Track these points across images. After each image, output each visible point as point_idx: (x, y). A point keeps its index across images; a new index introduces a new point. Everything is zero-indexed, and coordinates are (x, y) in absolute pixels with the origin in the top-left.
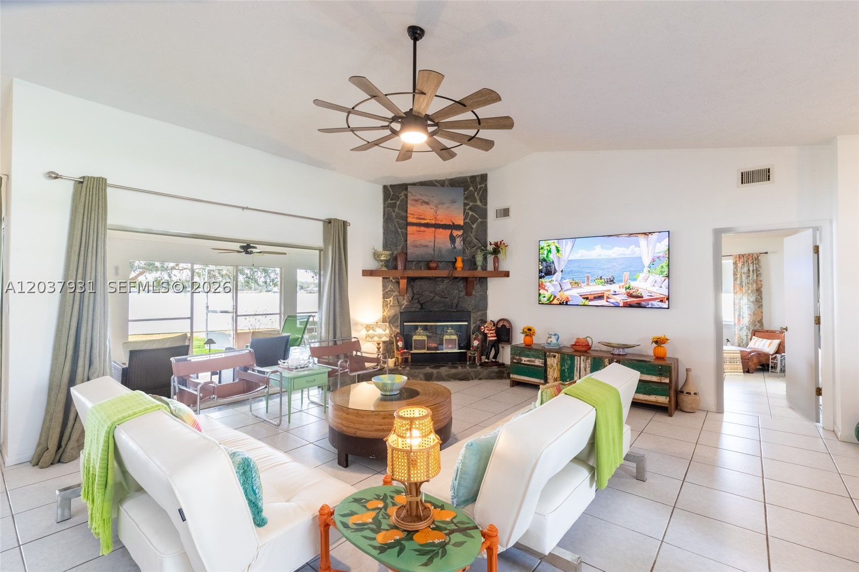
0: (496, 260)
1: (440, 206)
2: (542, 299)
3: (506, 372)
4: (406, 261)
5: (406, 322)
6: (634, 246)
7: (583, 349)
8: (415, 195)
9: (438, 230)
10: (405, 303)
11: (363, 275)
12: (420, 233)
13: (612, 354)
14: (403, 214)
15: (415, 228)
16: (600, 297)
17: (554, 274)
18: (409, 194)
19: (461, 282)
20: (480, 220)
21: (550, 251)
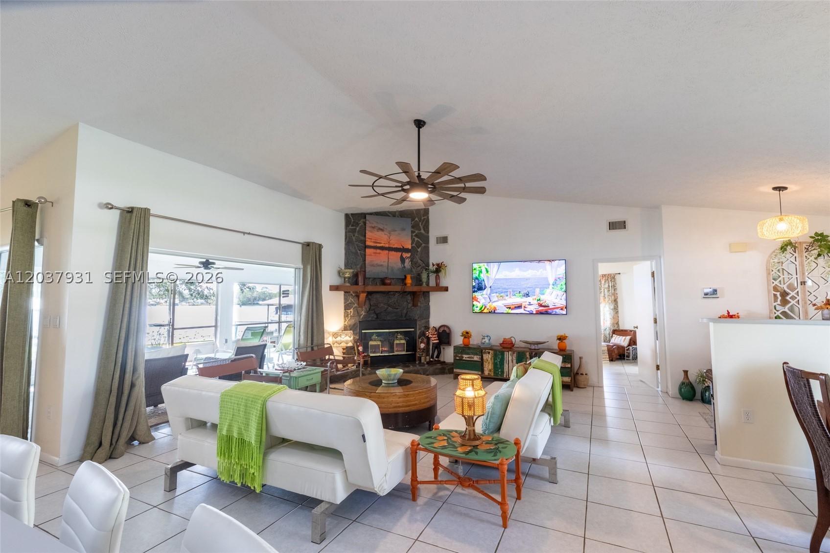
0: (437, 278)
1: (392, 232)
2: (475, 308)
3: (447, 368)
4: (365, 278)
5: (364, 330)
6: (542, 270)
7: (509, 346)
8: (372, 223)
9: (391, 252)
10: (363, 313)
11: (330, 290)
13: (530, 349)
14: (362, 238)
15: (372, 250)
16: (519, 307)
17: (484, 289)
18: (367, 222)
19: (409, 295)
20: (423, 245)
21: (481, 272)
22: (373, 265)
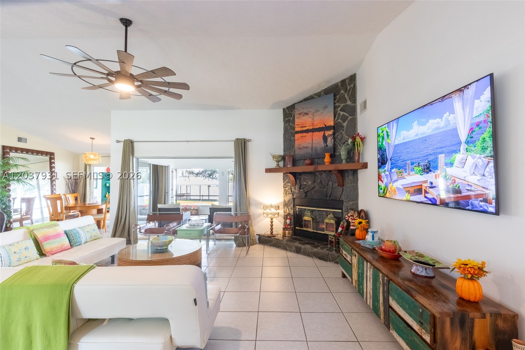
1: (316, 114)
2: (380, 191)
5: (297, 206)
8: (299, 111)
10: (297, 192)
11: (266, 172)
12: (303, 138)
14: (293, 126)
16: (419, 190)
17: (386, 163)
18: (296, 111)
20: (350, 118)
21: (383, 138)
22: (300, 149)
